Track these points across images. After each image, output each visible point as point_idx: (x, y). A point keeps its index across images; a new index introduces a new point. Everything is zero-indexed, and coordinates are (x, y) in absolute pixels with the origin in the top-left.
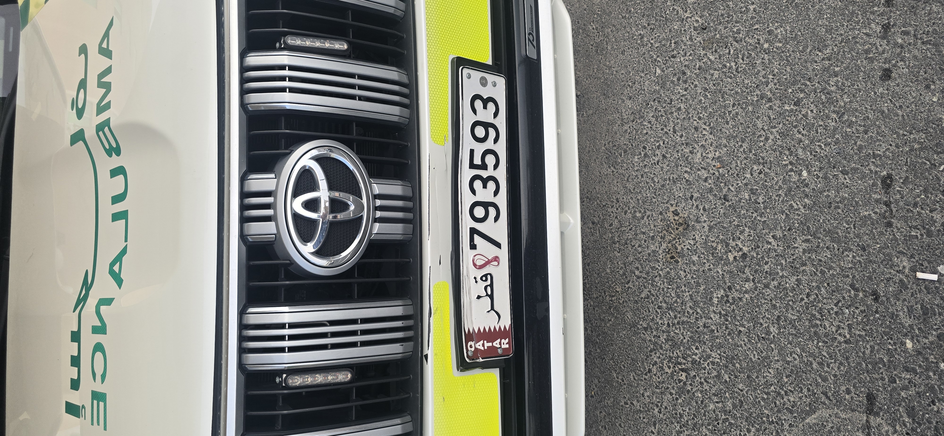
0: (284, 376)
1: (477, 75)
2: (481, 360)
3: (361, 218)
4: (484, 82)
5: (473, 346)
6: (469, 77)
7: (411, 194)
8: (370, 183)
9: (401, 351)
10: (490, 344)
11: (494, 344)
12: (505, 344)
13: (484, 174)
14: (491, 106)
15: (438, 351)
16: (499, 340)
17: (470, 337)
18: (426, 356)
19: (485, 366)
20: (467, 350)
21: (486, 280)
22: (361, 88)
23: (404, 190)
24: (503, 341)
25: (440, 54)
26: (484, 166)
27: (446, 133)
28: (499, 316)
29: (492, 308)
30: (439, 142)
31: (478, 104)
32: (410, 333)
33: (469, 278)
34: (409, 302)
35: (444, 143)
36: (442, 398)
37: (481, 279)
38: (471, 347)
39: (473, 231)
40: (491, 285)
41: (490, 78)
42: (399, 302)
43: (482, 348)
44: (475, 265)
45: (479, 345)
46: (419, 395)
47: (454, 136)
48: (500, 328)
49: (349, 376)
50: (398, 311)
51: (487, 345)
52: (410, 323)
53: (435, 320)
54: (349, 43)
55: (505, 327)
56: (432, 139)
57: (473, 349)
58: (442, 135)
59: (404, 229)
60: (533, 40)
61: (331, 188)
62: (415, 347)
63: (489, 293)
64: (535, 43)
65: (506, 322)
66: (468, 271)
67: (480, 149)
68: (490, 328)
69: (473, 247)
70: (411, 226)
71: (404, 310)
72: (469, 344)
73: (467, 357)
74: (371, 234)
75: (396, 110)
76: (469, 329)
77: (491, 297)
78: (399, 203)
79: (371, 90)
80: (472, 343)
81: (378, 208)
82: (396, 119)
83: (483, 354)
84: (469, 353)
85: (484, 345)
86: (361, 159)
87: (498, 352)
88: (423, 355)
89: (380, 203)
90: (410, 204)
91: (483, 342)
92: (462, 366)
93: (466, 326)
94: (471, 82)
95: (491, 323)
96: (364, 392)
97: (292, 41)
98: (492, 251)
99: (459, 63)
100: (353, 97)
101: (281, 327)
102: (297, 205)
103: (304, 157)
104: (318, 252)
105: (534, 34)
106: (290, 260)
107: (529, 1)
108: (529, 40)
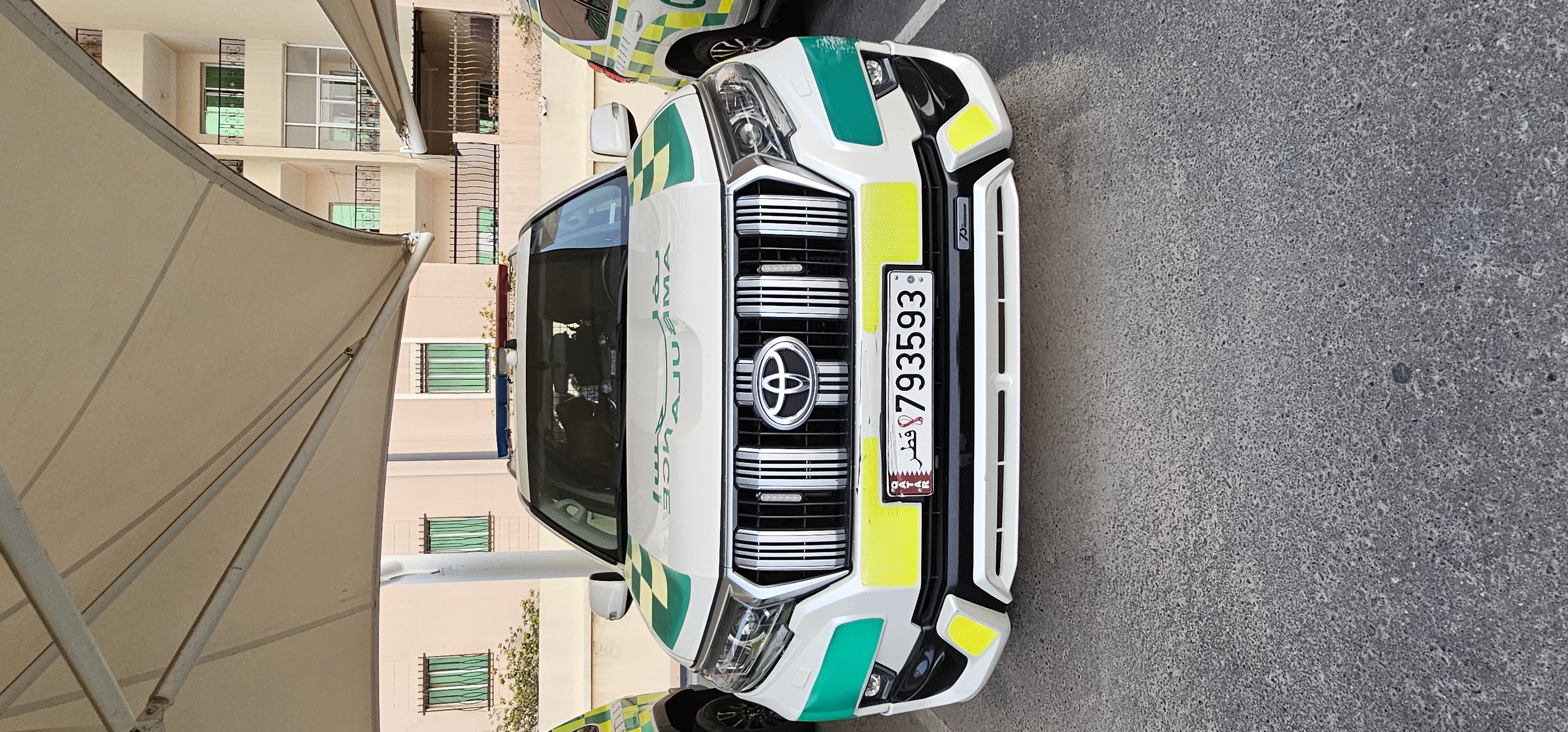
0: (760, 493)
1: (904, 275)
2: (902, 495)
3: (808, 390)
4: (911, 279)
6: (897, 278)
7: (847, 372)
8: (816, 365)
9: (836, 485)
10: (912, 485)
11: (916, 484)
12: (926, 485)
13: (910, 352)
14: (918, 298)
15: (866, 487)
16: (920, 482)
17: (893, 478)
18: (857, 489)
19: (904, 500)
20: (890, 488)
21: (910, 435)
22: (811, 297)
23: (841, 370)
24: (924, 482)
25: (874, 264)
26: (910, 346)
28: (921, 464)
29: (915, 457)
30: (870, 331)
31: (905, 299)
32: (845, 473)
33: (895, 434)
34: (845, 450)
36: (869, 520)
37: (906, 434)
38: (894, 485)
39: (899, 398)
40: (915, 440)
41: (917, 275)
42: (836, 450)
43: (905, 487)
44: (900, 424)
45: (902, 485)
46: (850, 516)
47: (883, 326)
48: (922, 473)
49: (800, 498)
50: (835, 457)
51: (909, 485)
52: (845, 465)
53: (864, 464)
54: (804, 265)
55: (926, 473)
56: (864, 329)
57: (896, 487)
58: (873, 325)
59: (840, 397)
60: (966, 234)
61: (787, 371)
62: (849, 482)
63: (912, 445)
64: (967, 236)
65: (928, 467)
66: (893, 429)
67: (905, 333)
68: (912, 473)
69: (899, 409)
70: (847, 395)
71: (839, 456)
72: (893, 483)
73: (890, 492)
74: (815, 402)
75: (837, 310)
76: (893, 472)
77: (914, 449)
78: (837, 379)
79: (818, 297)
80: (896, 483)
81: (820, 383)
82: (837, 317)
83: (905, 491)
84: (892, 491)
85: (906, 485)
86: (810, 348)
87: (920, 491)
88: (855, 488)
89: (822, 379)
90: (846, 379)
91: (904, 482)
92: (886, 499)
93: (891, 470)
94: (899, 282)
95: (913, 468)
96: (811, 510)
97: (765, 268)
98: (916, 412)
99: (888, 269)
100: (805, 305)
101: (757, 462)
102: (765, 383)
103: (771, 350)
104: (780, 414)
105: (967, 229)
106: (761, 418)
107: (962, 201)
108: (961, 234)
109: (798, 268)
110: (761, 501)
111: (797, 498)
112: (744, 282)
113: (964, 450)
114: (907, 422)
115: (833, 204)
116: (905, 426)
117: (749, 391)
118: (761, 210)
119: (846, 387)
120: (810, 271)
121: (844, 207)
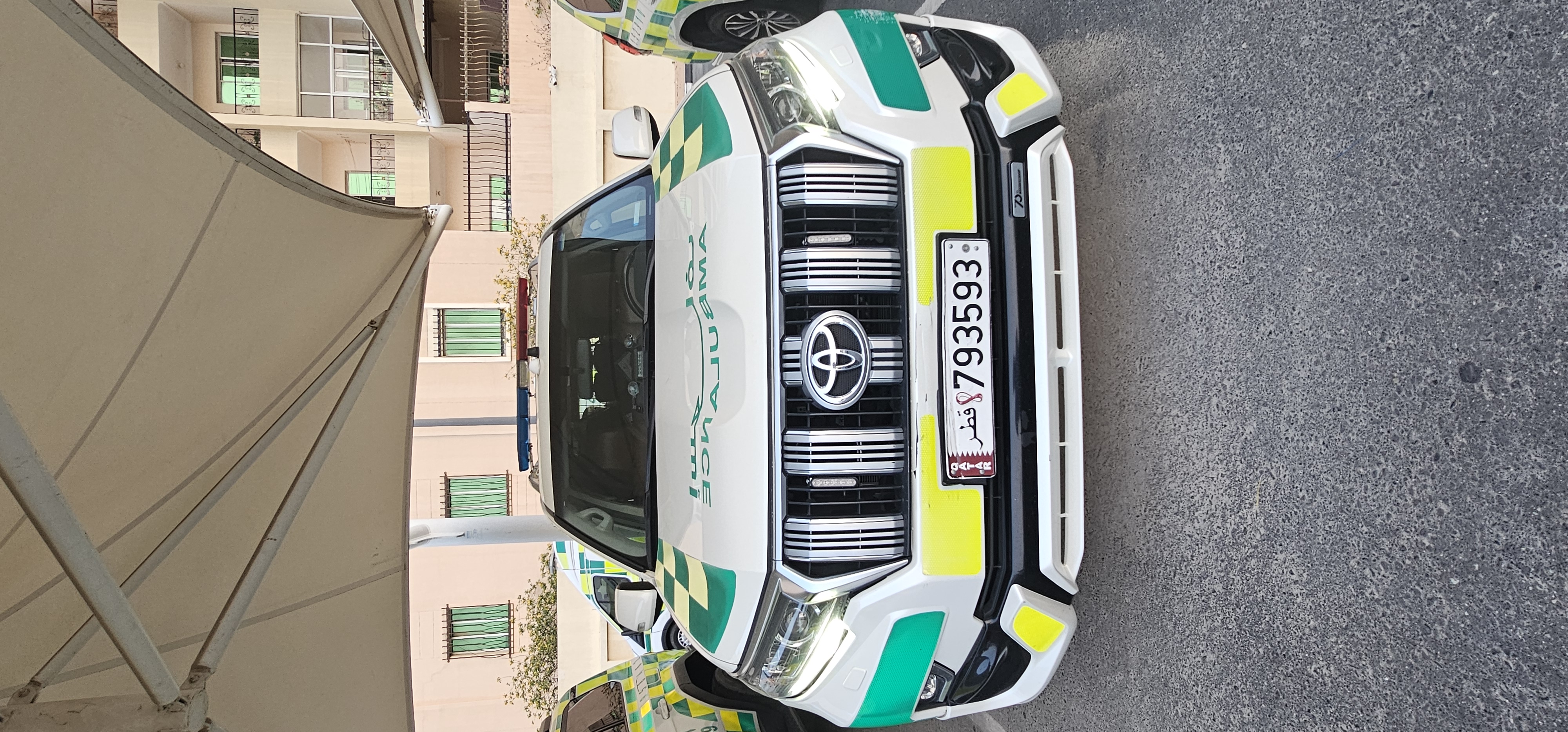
0: (811, 479)
1: (958, 244)
2: (963, 478)
3: (861, 367)
4: (966, 248)
5: (956, 466)
6: (952, 247)
7: (901, 347)
8: (868, 340)
9: (890, 468)
10: (973, 466)
11: (977, 466)
12: (987, 466)
13: (967, 325)
14: (974, 268)
15: (924, 468)
16: (981, 463)
17: (953, 459)
18: (915, 472)
19: (965, 483)
20: (950, 470)
21: (969, 413)
22: (861, 268)
23: (895, 344)
24: (985, 463)
25: (926, 231)
26: (967, 319)
28: (982, 444)
29: (975, 437)
30: (925, 304)
31: (961, 268)
32: (901, 454)
33: (953, 412)
34: (901, 430)
35: (929, 304)
36: (928, 503)
37: (965, 412)
38: (954, 467)
39: (956, 373)
40: (974, 418)
41: (972, 243)
42: (892, 430)
43: (965, 469)
44: (958, 401)
45: (963, 466)
46: (908, 501)
47: (938, 297)
48: (983, 454)
49: (855, 482)
50: (891, 437)
51: (970, 466)
52: (901, 446)
53: (921, 444)
54: (852, 235)
55: (988, 454)
56: (919, 302)
57: (956, 469)
58: (928, 297)
59: (895, 374)
60: (1021, 201)
61: (838, 347)
62: (906, 464)
63: (972, 424)
64: (1023, 203)
65: (989, 447)
66: (952, 406)
67: (962, 305)
68: (973, 454)
69: (957, 386)
70: (902, 371)
71: (895, 436)
72: (952, 465)
73: (950, 474)
74: (869, 379)
75: (889, 282)
76: (953, 453)
77: (974, 427)
78: (891, 355)
79: (869, 269)
80: (956, 464)
81: (873, 359)
82: (889, 289)
83: (966, 473)
84: (952, 472)
85: (966, 466)
86: (861, 322)
87: (981, 472)
88: (912, 471)
89: (875, 355)
90: (900, 355)
91: (965, 463)
92: (946, 482)
93: (951, 450)
94: (954, 251)
95: (974, 449)
96: (866, 495)
97: (812, 240)
98: (976, 389)
99: (942, 237)
100: (855, 277)
101: (807, 445)
102: (815, 360)
103: (820, 325)
104: (831, 393)
105: (1022, 195)
106: (812, 398)
107: (1016, 166)
108: (1016, 201)
109: (847, 238)
110: (812, 487)
111: (851, 482)
112: (789, 255)
113: (1026, 428)
114: (966, 399)
115: (883, 171)
116: (964, 403)
117: (797, 369)
118: (806, 179)
119: (900, 363)
120: (858, 242)
121: (893, 173)
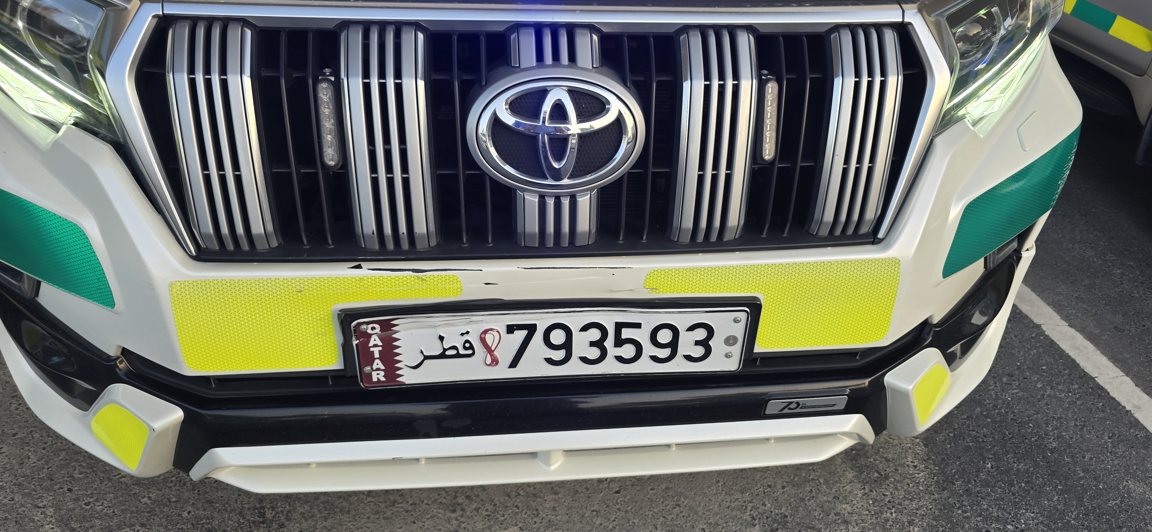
0: (333, 79)
1: (739, 331)
2: (355, 342)
3: (545, 178)
4: (731, 341)
5: (375, 331)
6: (736, 321)
7: (578, 244)
8: (591, 190)
9: (365, 231)
10: (377, 355)
11: (377, 361)
12: (379, 376)
13: (609, 343)
14: (699, 351)
15: (366, 282)
16: (383, 367)
17: (386, 326)
18: (359, 267)
19: (346, 347)
20: (368, 323)
21: (465, 348)
22: (715, 178)
23: (583, 233)
24: (382, 373)
25: (765, 282)
26: (619, 342)
27: (661, 290)
28: (416, 367)
29: (427, 358)
30: (648, 280)
31: (701, 334)
32: (390, 245)
33: (467, 324)
34: (433, 242)
35: (647, 287)
36: (302, 289)
37: (467, 341)
38: (373, 328)
39: (531, 329)
40: (458, 356)
41: (736, 350)
42: (432, 228)
43: (371, 344)
44: (486, 332)
45: (375, 340)
46: (305, 257)
47: (657, 301)
48: (400, 369)
49: (332, 163)
50: (420, 227)
51: (376, 351)
52: (405, 245)
53: (409, 277)
54: (772, 162)
55: (401, 376)
56: (652, 271)
57: (370, 331)
58: (658, 285)
59: (531, 233)
60: (790, 409)
61: (583, 137)
62: (372, 252)
63: (448, 353)
64: (786, 411)
65: (409, 377)
66: (477, 322)
67: (642, 336)
68: (399, 354)
69: (511, 329)
70: (537, 245)
71: (422, 235)
72: (377, 326)
73: (359, 323)
74: (524, 190)
75: (688, 223)
76: (397, 325)
77: (443, 356)
78: (566, 227)
79: (714, 191)
81: (558, 200)
82: (676, 223)
83: (363, 346)
84: (364, 327)
85: (375, 346)
86: (622, 178)
87: (367, 368)
88: (360, 263)
89: (566, 202)
90: (565, 242)
91: (380, 344)
92: (345, 319)
93: (402, 322)
94: (729, 324)
95: (406, 356)
96: (309, 183)
97: (772, 89)
98: (506, 354)
99: (754, 305)
101: (398, 74)
102: (558, 94)
103: (621, 104)
104: (496, 122)
105: (798, 410)
107: (842, 401)
108: (791, 403)
109: (769, 152)
110: (316, 82)
111: (331, 157)
112: (746, 43)
114: (489, 343)
116: (483, 341)
117: (540, 57)
118: (877, 78)
120: (759, 170)
121: (866, 226)
